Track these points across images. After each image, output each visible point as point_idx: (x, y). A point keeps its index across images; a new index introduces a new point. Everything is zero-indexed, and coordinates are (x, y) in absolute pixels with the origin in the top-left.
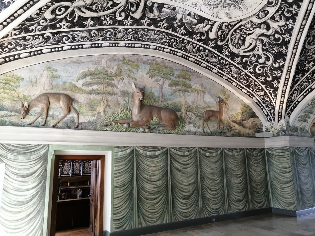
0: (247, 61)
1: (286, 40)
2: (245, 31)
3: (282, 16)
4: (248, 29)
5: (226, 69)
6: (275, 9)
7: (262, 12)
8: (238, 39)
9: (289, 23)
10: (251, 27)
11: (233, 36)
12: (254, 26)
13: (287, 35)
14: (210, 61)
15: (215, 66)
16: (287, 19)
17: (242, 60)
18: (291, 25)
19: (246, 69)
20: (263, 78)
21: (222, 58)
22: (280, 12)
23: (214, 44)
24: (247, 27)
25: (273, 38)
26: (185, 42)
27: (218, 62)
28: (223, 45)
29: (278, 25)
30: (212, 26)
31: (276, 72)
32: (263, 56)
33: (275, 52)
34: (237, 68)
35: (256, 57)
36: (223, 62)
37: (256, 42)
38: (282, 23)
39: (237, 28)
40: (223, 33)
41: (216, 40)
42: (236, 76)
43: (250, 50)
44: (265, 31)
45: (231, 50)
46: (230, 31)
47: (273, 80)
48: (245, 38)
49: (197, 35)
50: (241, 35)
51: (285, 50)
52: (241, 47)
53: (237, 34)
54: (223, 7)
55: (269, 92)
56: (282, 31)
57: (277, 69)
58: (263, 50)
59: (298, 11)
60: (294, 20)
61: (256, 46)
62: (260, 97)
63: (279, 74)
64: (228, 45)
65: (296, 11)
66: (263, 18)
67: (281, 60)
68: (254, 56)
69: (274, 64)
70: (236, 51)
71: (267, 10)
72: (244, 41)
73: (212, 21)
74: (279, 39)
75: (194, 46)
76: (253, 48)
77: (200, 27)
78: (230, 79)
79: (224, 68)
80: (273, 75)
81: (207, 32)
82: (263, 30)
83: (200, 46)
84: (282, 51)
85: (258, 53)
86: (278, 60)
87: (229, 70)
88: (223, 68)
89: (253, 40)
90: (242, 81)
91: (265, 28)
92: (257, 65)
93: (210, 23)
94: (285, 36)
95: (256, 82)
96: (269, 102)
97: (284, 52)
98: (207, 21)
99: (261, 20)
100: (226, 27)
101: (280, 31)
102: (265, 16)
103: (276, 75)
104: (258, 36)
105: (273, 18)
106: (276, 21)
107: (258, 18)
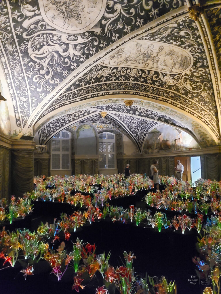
0: (32, 66)
1: (72, 67)
2: (49, 40)
3: (82, 49)
4: (52, 40)
5: (13, 63)
6: (83, 41)
7: (74, 36)
8: (39, 43)
9: (83, 57)
10: (55, 40)
11: (38, 37)
12: (58, 42)
13: (75, 65)
14: (6, 47)
15: (7, 54)
16: (84, 54)
17: (29, 62)
18: (83, 59)
19: (26, 73)
20: (35, 87)
21: (17, 51)
22: (84, 46)
23: (20, 33)
24: (53, 38)
25: (63, 59)
26: (4, 11)
27: (12, 53)
28: (26, 39)
29: (74, 53)
30: (35, 15)
31: (48, 87)
32: (45, 69)
33: (57, 71)
34: (21, 68)
35: (40, 66)
36: (15, 55)
37: (48, 55)
38: (78, 53)
39: (46, 34)
40: (34, 29)
41: (25, 30)
42: (15, 74)
43: (40, 58)
44: (62, 50)
45: (27, 48)
46: (40, 31)
47: (41, 93)
48: (44, 45)
49: (18, 12)
50: (43, 41)
51: (66, 74)
52: (35, 50)
53: (42, 37)
54: (57, 8)
55: (32, 101)
56: (73, 59)
57: (51, 85)
58: (49, 64)
59: (94, 54)
60: (87, 58)
61: (46, 57)
62: (21, 102)
63: (49, 90)
64: (28, 41)
65: (93, 52)
66: (70, 41)
67: (58, 80)
68: (39, 65)
69: (50, 80)
70: (30, 51)
71: (78, 38)
72: (41, 47)
73: (39, 12)
74: (66, 63)
75: (6, 21)
76: (43, 58)
77: (27, 8)
78: (9, 75)
79: (13, 62)
80: (44, 89)
81: (26, 17)
82: (60, 49)
83: (10, 26)
84: (63, 73)
85: (43, 64)
86: (55, 78)
87: (14, 66)
88: (11, 61)
89: (47, 51)
90: (16, 82)
91: (64, 49)
92: (37, 74)
93: (37, 12)
94: (72, 64)
95: (27, 88)
96: (26, 109)
97: (64, 75)
98: (37, 8)
99: (67, 41)
100: (42, 26)
101: (72, 58)
102: (73, 41)
103: (47, 89)
104: (53, 51)
105: (75, 46)
106: (75, 49)
107: (67, 38)
